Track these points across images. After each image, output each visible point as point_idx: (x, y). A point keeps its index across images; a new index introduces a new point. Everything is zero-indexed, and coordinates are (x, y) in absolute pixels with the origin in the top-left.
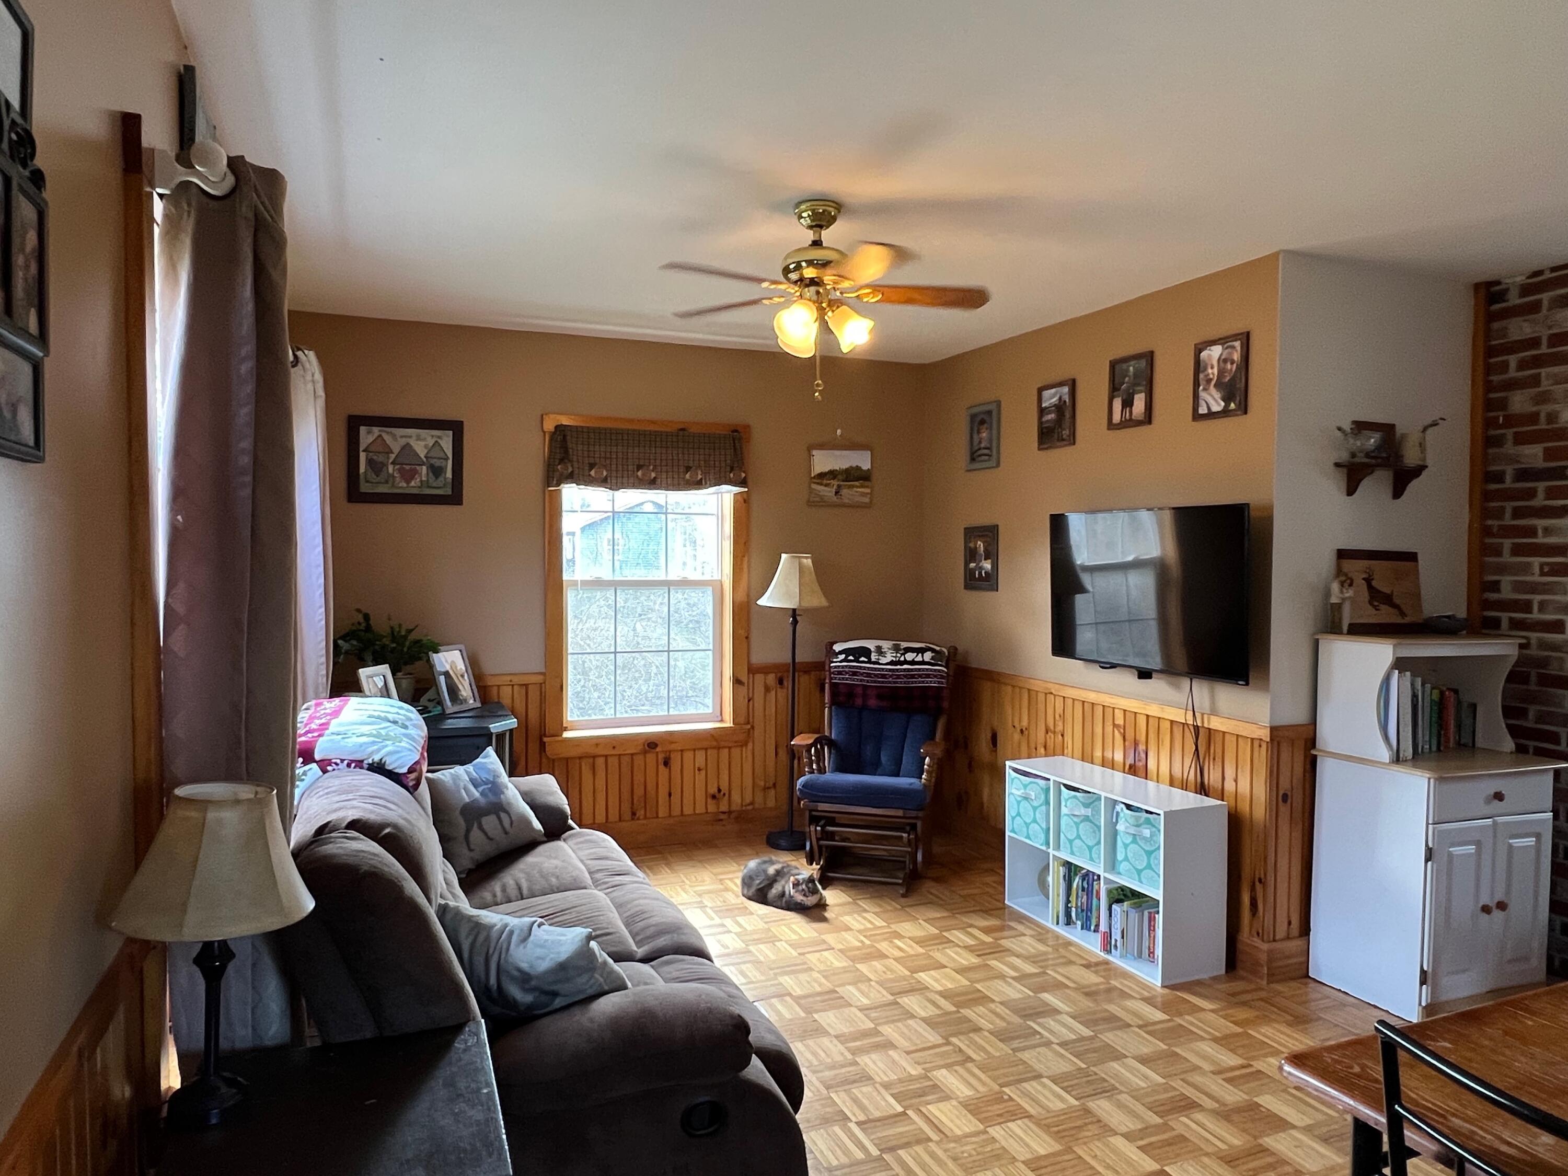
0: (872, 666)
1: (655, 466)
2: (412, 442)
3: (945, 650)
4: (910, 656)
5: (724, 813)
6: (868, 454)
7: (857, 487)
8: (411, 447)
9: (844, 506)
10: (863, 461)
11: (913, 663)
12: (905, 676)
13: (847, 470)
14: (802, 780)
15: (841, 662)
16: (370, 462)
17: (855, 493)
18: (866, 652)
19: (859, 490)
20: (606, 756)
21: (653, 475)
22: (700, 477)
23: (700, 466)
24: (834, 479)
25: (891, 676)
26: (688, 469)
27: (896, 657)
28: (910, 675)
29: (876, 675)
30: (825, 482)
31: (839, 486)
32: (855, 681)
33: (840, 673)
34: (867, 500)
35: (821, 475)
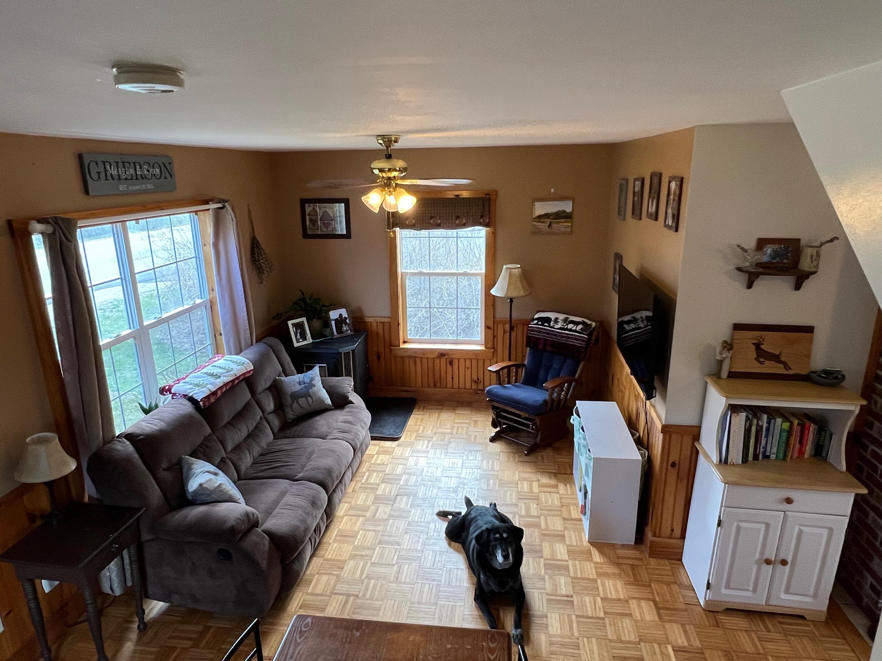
0: (550, 329)
1: (440, 217)
2: (327, 210)
3: (594, 324)
4: (570, 326)
5: (480, 390)
6: (571, 203)
7: (563, 222)
8: (327, 212)
9: (555, 234)
10: (567, 207)
11: (570, 330)
12: (565, 337)
13: (556, 212)
14: (488, 388)
15: (534, 324)
16: (311, 220)
17: (562, 226)
18: (548, 320)
19: (563, 224)
20: (421, 358)
21: (439, 222)
22: (464, 221)
23: (464, 216)
24: (548, 218)
25: (559, 336)
26: (458, 217)
27: (563, 325)
28: (567, 337)
29: (552, 334)
30: (542, 220)
31: (551, 223)
32: (541, 336)
33: (532, 331)
34: (569, 230)
35: (540, 217)
